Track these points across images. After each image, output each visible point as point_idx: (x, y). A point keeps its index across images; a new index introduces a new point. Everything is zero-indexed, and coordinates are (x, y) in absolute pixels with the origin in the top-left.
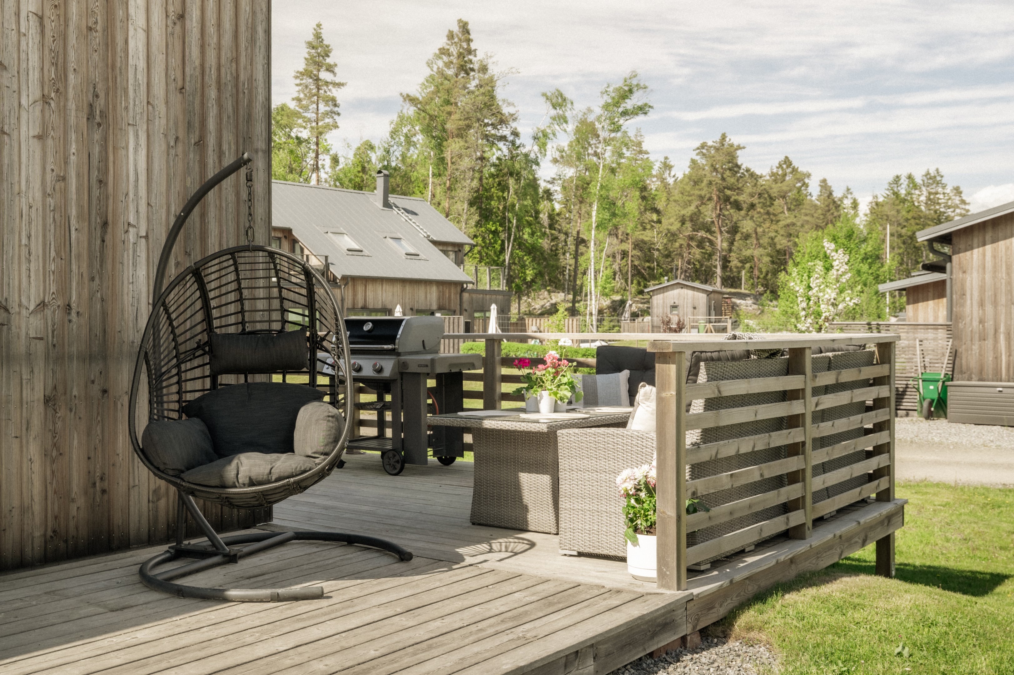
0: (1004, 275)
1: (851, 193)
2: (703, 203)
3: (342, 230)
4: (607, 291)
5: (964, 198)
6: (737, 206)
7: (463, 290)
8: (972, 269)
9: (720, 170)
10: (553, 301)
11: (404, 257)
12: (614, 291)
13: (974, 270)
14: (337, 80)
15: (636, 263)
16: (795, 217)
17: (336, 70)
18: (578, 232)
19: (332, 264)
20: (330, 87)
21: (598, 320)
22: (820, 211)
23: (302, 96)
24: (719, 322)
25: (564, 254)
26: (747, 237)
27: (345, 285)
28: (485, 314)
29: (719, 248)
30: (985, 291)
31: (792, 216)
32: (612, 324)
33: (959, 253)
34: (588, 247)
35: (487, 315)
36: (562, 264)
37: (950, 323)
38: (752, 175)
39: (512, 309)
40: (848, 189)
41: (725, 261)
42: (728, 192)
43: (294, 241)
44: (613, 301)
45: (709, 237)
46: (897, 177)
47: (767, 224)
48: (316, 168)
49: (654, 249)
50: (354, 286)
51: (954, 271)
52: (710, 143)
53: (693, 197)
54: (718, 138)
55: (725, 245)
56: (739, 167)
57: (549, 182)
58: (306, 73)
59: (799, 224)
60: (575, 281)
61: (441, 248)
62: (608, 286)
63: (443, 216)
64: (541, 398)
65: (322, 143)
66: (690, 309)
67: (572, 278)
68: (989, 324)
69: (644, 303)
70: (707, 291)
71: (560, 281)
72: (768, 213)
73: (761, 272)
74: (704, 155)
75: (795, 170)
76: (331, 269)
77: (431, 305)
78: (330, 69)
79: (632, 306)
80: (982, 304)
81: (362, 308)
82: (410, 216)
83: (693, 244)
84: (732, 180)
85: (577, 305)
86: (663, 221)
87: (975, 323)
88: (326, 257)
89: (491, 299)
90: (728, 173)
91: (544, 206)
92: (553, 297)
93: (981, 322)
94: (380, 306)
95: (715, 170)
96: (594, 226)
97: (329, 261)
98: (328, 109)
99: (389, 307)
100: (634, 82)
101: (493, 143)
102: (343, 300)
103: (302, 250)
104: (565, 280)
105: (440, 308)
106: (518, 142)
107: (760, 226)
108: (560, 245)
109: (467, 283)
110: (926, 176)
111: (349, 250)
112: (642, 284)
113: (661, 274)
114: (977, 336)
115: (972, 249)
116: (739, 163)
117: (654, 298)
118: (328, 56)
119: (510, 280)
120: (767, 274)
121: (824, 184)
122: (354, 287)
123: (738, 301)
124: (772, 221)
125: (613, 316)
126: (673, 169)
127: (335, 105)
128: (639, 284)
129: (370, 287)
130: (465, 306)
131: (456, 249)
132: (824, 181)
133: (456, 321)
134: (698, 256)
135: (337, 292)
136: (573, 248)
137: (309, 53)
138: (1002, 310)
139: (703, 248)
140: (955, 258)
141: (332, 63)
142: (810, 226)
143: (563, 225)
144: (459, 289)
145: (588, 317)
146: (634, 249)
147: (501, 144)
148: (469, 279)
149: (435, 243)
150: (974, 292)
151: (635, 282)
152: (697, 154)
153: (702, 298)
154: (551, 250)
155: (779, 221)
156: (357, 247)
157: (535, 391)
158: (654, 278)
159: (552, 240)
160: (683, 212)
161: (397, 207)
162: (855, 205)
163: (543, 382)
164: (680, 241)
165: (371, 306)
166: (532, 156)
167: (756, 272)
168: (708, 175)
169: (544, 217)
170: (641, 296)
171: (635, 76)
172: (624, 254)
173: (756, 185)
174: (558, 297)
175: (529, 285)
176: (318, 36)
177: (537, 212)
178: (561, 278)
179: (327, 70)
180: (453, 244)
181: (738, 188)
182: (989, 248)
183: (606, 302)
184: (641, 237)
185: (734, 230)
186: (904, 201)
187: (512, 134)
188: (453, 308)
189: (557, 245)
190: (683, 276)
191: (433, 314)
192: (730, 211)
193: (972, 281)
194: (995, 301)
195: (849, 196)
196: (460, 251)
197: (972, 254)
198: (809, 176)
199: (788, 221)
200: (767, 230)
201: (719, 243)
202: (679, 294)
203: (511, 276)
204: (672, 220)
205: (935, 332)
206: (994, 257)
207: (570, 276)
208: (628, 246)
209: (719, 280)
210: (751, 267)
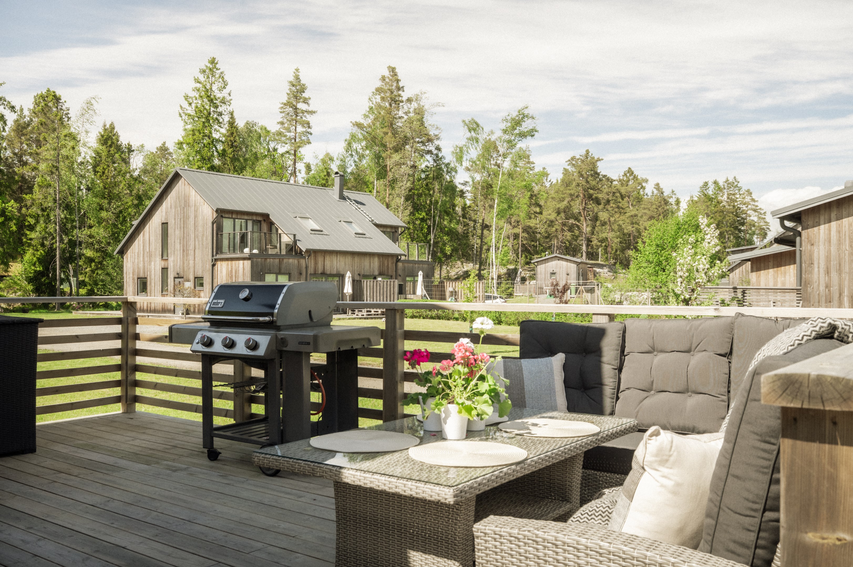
0: (847, 248)
1: (675, 194)
2: (572, 200)
3: (308, 215)
4: (504, 262)
5: (754, 197)
6: (598, 202)
7: (398, 260)
8: (819, 242)
9: (585, 175)
10: (465, 269)
11: (354, 235)
12: (509, 262)
13: (821, 243)
14: (310, 109)
15: (525, 242)
16: (637, 210)
17: (310, 102)
18: (483, 220)
19: (299, 240)
20: (305, 114)
21: (498, 284)
22: (654, 206)
23: (285, 120)
24: (586, 285)
25: (473, 236)
26: (604, 224)
27: (309, 257)
28: (414, 279)
29: (584, 231)
30: (830, 261)
31: (635, 209)
32: (508, 286)
33: (807, 229)
34: (490, 231)
35: (416, 279)
36: (472, 243)
37: (800, 288)
38: (608, 179)
39: (435, 275)
40: (673, 192)
41: (589, 241)
42: (591, 192)
43: (271, 224)
44: (508, 269)
45: (577, 223)
46: (706, 183)
47: (617, 215)
48: (294, 173)
49: (537, 233)
50: (315, 257)
51: (803, 244)
52: (578, 157)
53: (565, 195)
54: (584, 152)
55: (589, 229)
56: (598, 174)
57: (462, 184)
58: (288, 104)
59: (639, 215)
60: (481, 255)
61: (382, 229)
62: (505, 258)
63: (385, 207)
64: (446, 418)
65: (298, 154)
66: (565, 276)
67: (478, 253)
68: (835, 289)
69: (531, 271)
70: (577, 262)
71: (470, 255)
72: (618, 207)
73: (612, 249)
74: (573, 165)
75: (635, 178)
76: (298, 244)
77: (374, 271)
78: (306, 101)
79: (522, 272)
80: (828, 272)
81: (321, 274)
82: (359, 206)
83: (566, 228)
84: (593, 183)
85: (482, 272)
86: (544, 213)
87: (822, 288)
88: (295, 235)
89: (419, 267)
90: (590, 178)
91: (458, 201)
92: (465, 267)
93: (827, 286)
94: (335, 272)
95: (582, 176)
96: (495, 215)
97: (297, 238)
98: (304, 130)
99: (342, 273)
100: (526, 112)
101: (422, 156)
102: (307, 267)
103: (277, 230)
104: (474, 254)
105: (381, 274)
106: (440, 155)
107: (612, 216)
108: (470, 230)
109: (401, 255)
110: (726, 182)
111: (312, 230)
112: (528, 257)
113: (542, 250)
114: (823, 299)
115: (819, 225)
116: (599, 171)
117: (539, 267)
118: (304, 92)
119: (434, 255)
120: (616, 251)
121: (657, 186)
122: (315, 259)
123: (598, 270)
124: (620, 213)
125: (508, 280)
126: (549, 176)
127: (309, 127)
128: (526, 257)
129: (328, 259)
130: (400, 272)
131: (393, 231)
132: (658, 185)
133: (392, 283)
134: (569, 238)
135: (303, 262)
136: (479, 232)
137: (290, 89)
138: (846, 277)
139: (573, 232)
140: (804, 233)
141: (307, 97)
142: (647, 217)
143: (473, 215)
144: (395, 259)
145: (490, 281)
146: (523, 232)
147: (428, 157)
148: (403, 253)
149: (377, 226)
150: (821, 262)
151: (523, 256)
152: (568, 165)
153: (573, 268)
154: (464, 233)
155: (626, 213)
156: (318, 228)
157: (437, 405)
158: (537, 253)
159: (464, 226)
160: (558, 206)
161: (349, 199)
162: (678, 202)
163: (450, 388)
164: (556, 227)
165: (328, 272)
166: (452, 165)
167: (609, 249)
168: (577, 179)
169: (458, 210)
170: (528, 266)
171: (527, 108)
172: (516, 236)
173: (611, 186)
174: (469, 266)
175: (448, 257)
176: (297, 78)
177: (454, 206)
178: (471, 253)
179: (304, 102)
180: (391, 227)
181: (598, 189)
182: (834, 224)
183: (503, 271)
184: (528, 224)
185: (595, 218)
186: (711, 199)
187: (436, 149)
188: (390, 273)
189: (468, 229)
190: (558, 252)
191: (375, 278)
192: (592, 205)
193: (819, 252)
194: (839, 269)
195: (674, 196)
196: (396, 232)
197: (819, 229)
198: (646, 181)
199: (633, 213)
200: (617, 219)
201: (585, 228)
202: (557, 264)
203: (435, 251)
204: (550, 212)
205: (783, 295)
206: (839, 232)
207: (477, 252)
208: (518, 230)
209: (584, 254)
210: (605, 246)
